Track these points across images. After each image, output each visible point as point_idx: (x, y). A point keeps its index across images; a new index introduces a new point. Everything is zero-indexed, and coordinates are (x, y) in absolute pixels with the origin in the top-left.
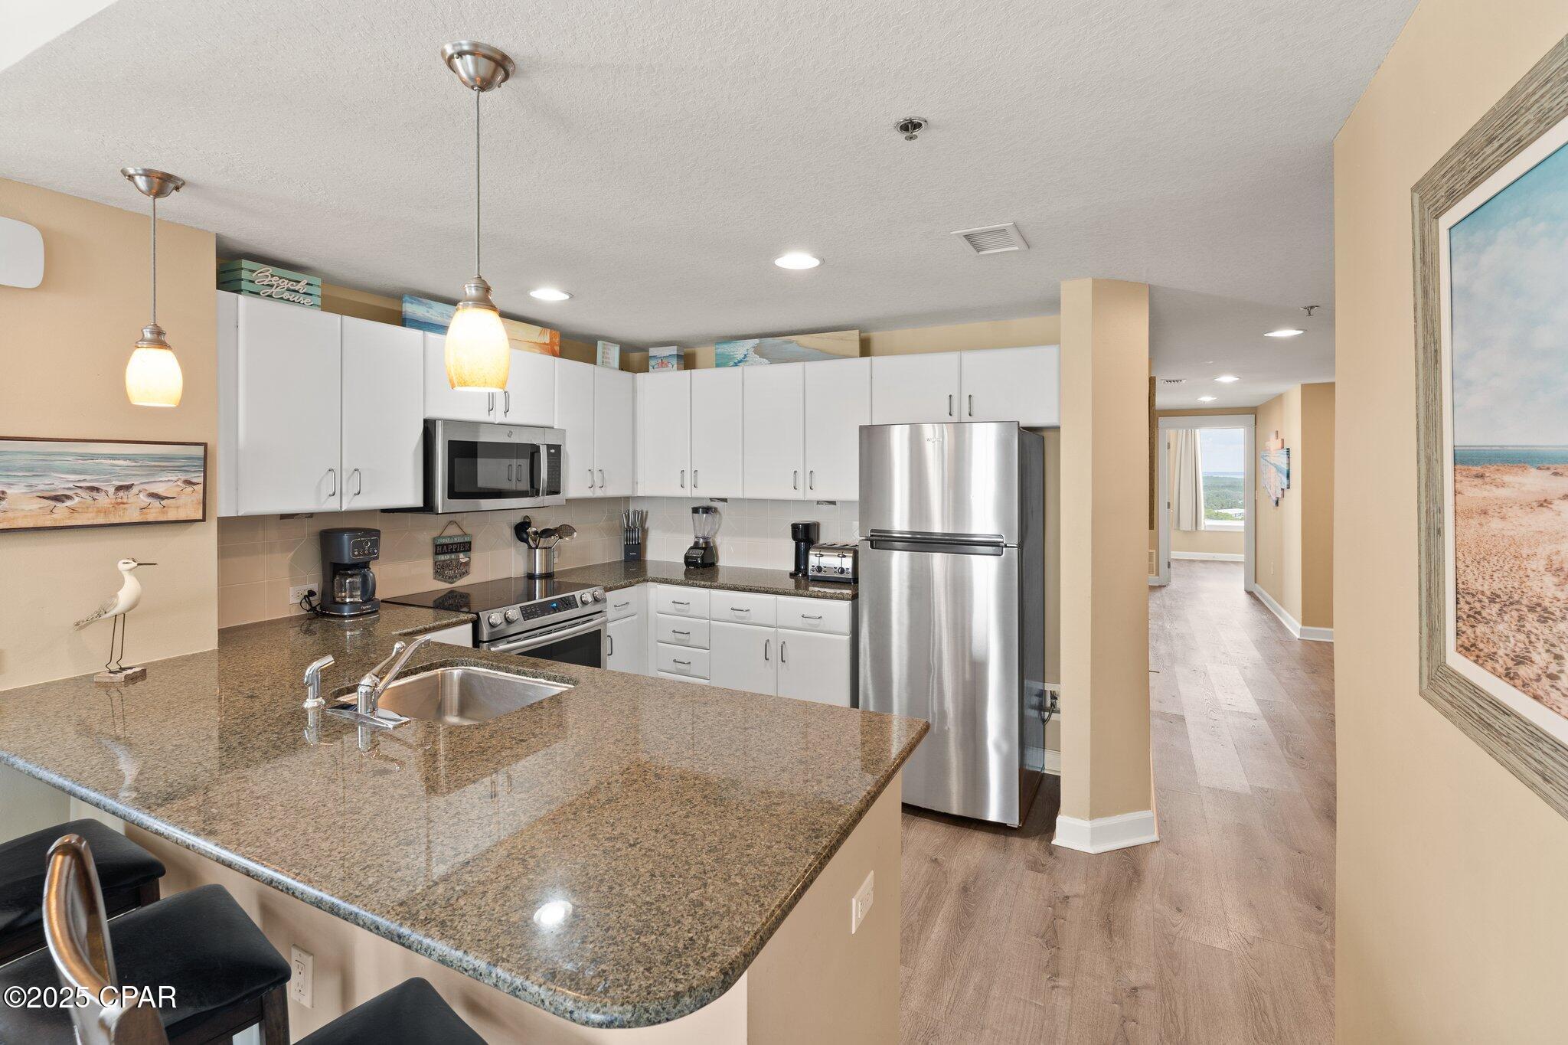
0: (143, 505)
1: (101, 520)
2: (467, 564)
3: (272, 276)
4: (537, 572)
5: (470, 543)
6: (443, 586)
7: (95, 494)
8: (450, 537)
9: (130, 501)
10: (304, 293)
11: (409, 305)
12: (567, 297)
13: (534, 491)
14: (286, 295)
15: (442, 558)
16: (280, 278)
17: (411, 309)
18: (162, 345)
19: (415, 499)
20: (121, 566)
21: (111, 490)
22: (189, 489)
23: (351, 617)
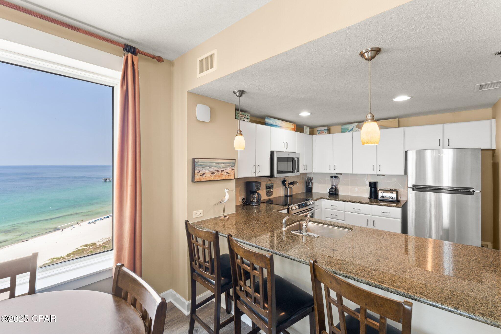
0: (225, 175)
1: (219, 179)
2: (272, 192)
3: (242, 114)
4: (288, 195)
5: (273, 186)
6: (268, 198)
7: (218, 172)
8: (269, 184)
9: (223, 174)
10: (247, 118)
11: (267, 119)
12: (310, 114)
13: (293, 172)
14: (244, 119)
15: (268, 190)
16: (243, 115)
17: (267, 121)
18: (242, 135)
19: (268, 174)
20: (226, 191)
21: (221, 171)
22: (232, 171)
23: (255, 205)
